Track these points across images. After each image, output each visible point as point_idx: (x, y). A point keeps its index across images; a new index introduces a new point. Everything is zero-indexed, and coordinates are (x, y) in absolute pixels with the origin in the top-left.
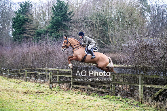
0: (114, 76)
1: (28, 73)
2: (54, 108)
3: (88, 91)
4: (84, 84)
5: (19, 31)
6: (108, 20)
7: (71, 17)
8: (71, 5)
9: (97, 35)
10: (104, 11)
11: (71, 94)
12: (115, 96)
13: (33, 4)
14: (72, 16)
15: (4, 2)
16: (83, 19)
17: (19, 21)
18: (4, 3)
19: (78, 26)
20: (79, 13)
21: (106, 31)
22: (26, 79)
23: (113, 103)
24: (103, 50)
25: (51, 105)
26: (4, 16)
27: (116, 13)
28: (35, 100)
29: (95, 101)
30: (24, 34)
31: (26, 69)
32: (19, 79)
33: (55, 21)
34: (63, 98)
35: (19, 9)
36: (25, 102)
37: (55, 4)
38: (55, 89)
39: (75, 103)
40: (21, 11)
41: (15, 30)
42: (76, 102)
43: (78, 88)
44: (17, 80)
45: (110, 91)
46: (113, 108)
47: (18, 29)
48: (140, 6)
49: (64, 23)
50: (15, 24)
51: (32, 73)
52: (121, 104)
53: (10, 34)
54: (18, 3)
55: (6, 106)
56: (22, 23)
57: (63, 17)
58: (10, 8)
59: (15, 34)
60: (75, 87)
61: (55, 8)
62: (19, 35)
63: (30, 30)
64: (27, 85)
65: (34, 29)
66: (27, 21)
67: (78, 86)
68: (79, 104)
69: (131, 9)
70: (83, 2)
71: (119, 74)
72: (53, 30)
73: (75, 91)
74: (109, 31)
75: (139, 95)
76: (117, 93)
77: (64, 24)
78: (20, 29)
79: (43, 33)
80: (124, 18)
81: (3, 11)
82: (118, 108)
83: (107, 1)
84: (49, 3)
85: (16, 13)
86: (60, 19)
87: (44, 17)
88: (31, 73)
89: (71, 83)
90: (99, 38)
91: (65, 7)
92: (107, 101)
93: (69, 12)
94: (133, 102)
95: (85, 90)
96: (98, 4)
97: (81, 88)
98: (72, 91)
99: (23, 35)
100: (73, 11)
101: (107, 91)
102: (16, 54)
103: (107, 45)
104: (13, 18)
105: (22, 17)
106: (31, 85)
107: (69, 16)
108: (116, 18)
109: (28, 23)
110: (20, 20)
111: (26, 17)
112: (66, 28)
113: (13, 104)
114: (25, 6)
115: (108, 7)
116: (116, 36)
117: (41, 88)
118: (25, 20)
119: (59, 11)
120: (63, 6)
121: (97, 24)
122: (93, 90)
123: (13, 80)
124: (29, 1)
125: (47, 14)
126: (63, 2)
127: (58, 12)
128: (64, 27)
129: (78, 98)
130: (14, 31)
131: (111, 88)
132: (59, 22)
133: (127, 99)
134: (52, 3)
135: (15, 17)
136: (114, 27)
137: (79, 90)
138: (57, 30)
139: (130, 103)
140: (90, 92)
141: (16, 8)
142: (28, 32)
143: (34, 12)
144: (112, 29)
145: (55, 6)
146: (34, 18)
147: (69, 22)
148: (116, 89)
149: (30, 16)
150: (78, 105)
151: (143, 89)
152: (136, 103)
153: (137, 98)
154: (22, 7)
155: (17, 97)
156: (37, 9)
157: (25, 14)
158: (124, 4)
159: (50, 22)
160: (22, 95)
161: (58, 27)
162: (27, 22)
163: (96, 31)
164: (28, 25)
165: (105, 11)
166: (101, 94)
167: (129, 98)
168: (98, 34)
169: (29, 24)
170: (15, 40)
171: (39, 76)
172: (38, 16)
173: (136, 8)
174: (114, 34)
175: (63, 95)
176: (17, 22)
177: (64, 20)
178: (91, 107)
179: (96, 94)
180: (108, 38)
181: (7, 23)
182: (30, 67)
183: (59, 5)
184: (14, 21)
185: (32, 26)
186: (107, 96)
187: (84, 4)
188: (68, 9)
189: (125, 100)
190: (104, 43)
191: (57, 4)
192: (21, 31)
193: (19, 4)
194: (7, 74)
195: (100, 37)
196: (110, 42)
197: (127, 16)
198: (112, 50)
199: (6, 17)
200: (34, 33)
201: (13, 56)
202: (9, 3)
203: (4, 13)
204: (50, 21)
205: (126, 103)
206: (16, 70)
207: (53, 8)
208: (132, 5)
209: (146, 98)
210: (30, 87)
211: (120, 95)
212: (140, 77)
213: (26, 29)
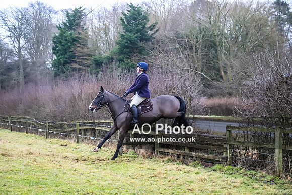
0: (230, 131)
1: (80, 128)
2: (129, 183)
3: (185, 158)
4: (178, 146)
5: (65, 58)
6: (218, 39)
7: (152, 34)
8: (154, 13)
9: (199, 65)
10: (210, 23)
11: (155, 162)
12: (231, 167)
13: (87, 13)
14: (155, 33)
15: (39, 9)
16: (175, 38)
17: (64, 42)
18: (39, 11)
19: (165, 50)
20: (168, 28)
21: (214, 58)
22: (78, 138)
23: (230, 176)
24: (210, 91)
25: (122, 179)
26: (39, 33)
27: (232, 26)
28: (96, 171)
29: (197, 173)
30: (72, 64)
31: (78, 122)
32: (64, 138)
33: (125, 41)
34: (142, 169)
35: (64, 21)
36: (80, 173)
37: (126, 12)
38: (128, 155)
39: (163, 177)
40: (68, 24)
41: (58, 57)
42: (165, 175)
43: (166, 154)
44: (62, 140)
45: (223, 158)
46: (229, 185)
47: (62, 55)
48: (276, 13)
49: (141, 44)
50: (57, 47)
51: (88, 128)
52: (243, 179)
53: (48, 64)
54: (62, 11)
55: (49, 178)
56: (69, 44)
57: (139, 34)
58: (49, 20)
59: (56, 64)
60: (161, 153)
61: (126, 18)
62: (64, 66)
63: (82, 56)
64: (80, 149)
65: (90, 56)
66: (78, 42)
67: (166, 150)
68: (171, 178)
69: (260, 19)
70: (174, 7)
71: (239, 128)
72: (123, 56)
73: (162, 158)
74: (219, 57)
75: (274, 164)
76: (235, 161)
77: (141, 46)
78: (66, 56)
79: (104, 61)
80: (247, 34)
81: (37, 25)
82: (238, 185)
83: (216, 5)
84: (115, 9)
85: (59, 28)
86: (133, 37)
87: (106, 34)
88: (86, 129)
89: (156, 145)
90: (202, 71)
91: (144, 15)
92: (218, 174)
93: (150, 24)
94: (264, 177)
95: (179, 157)
96: (201, 11)
97: (172, 154)
98: (157, 158)
99: (70, 66)
100: (156, 23)
101: (218, 157)
102: (60, 96)
103: (215, 83)
104: (54, 36)
105: (69, 35)
106: (86, 148)
107: (150, 33)
108: (232, 35)
109: (79, 45)
110: (66, 40)
111: (75, 35)
112: (144, 53)
113: (61, 175)
114: (74, 16)
115: (218, 16)
116: (232, 67)
117: (103, 154)
118: (74, 40)
119: (132, 23)
120: (139, 15)
121: (199, 45)
122: (193, 157)
123: (55, 140)
124: (80, 7)
125: (112, 29)
126: (140, 7)
127: (130, 26)
128: (141, 51)
129: (167, 169)
130: (56, 58)
131: (224, 153)
132: (133, 43)
133: (253, 172)
134: (120, 11)
135: (57, 35)
136: (228, 51)
137: (169, 157)
138: (129, 56)
139: (258, 178)
140: (188, 161)
141: (59, 19)
142: (78, 61)
143: (90, 26)
144: (225, 54)
145: (125, 15)
146: (90, 37)
147: (150, 43)
148: (234, 154)
149: (82, 32)
150: (169, 180)
151: (282, 154)
152: (269, 178)
153: (272, 169)
154: (69, 18)
155: (65, 166)
156: (95, 21)
157: (74, 30)
158: (247, 10)
159: (117, 43)
160: (72, 163)
161: (130, 51)
162: (77, 44)
163: (198, 58)
164: (78, 49)
165: (212, 23)
166: (208, 163)
167: (257, 170)
168: (201, 63)
169: (81, 46)
170: (56, 75)
171: (99, 133)
172: (97, 33)
173: (269, 17)
174: (228, 63)
175: (141, 164)
176: (61, 43)
177: (142, 39)
178: (191, 182)
179: (198, 164)
180: (219, 70)
181: (44, 46)
182: (85, 118)
183: (132, 12)
184: (55, 42)
185: (85, 50)
186: (217, 166)
187: (175, 11)
188: (148, 20)
189: (249, 173)
190: (210, 79)
191: (129, 11)
192: (66, 58)
193: (65, 12)
194: (44, 132)
195: (204, 69)
196: (221, 77)
197: (252, 31)
198: (225, 91)
199: (42, 34)
200: (89, 62)
201: (56, 99)
202: (47, 11)
203: (38, 28)
204: (117, 41)
205: (251, 178)
206: (60, 124)
207: (122, 19)
208: (260, 13)
209: (286, 169)
210: (85, 152)
211: (240, 165)
212: (277, 133)
213: (76, 55)
